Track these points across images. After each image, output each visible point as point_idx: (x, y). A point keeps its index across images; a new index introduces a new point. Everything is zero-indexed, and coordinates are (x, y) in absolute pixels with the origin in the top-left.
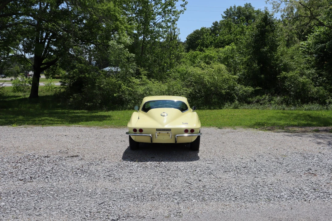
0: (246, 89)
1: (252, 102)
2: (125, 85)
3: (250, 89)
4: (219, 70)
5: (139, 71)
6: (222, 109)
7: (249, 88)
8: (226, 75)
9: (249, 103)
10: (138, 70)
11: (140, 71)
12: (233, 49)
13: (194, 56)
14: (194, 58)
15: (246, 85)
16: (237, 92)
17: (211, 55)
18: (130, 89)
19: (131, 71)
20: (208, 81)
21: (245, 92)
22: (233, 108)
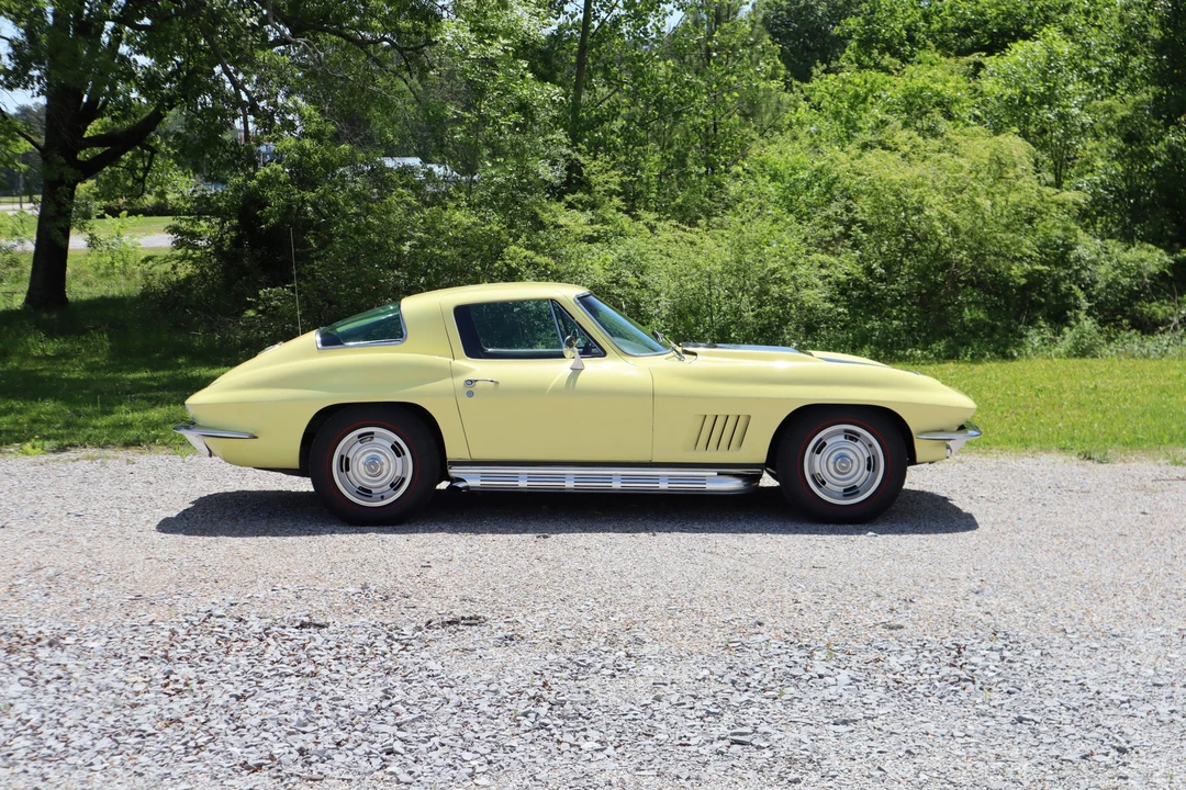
0: (1127, 256)
1: (1165, 322)
2: (520, 241)
3: (1153, 259)
4: (999, 166)
5: (581, 174)
6: (1013, 358)
7: (1144, 254)
8: (1029, 188)
9: (1148, 326)
10: (574, 167)
11: (585, 171)
12: (1052, 56)
13: (857, 96)
14: (852, 107)
15: (1128, 238)
16: (1085, 274)
17: (939, 87)
18: (541, 259)
19: (545, 171)
20: (943, 219)
21: (1127, 271)
22: (1069, 355)
